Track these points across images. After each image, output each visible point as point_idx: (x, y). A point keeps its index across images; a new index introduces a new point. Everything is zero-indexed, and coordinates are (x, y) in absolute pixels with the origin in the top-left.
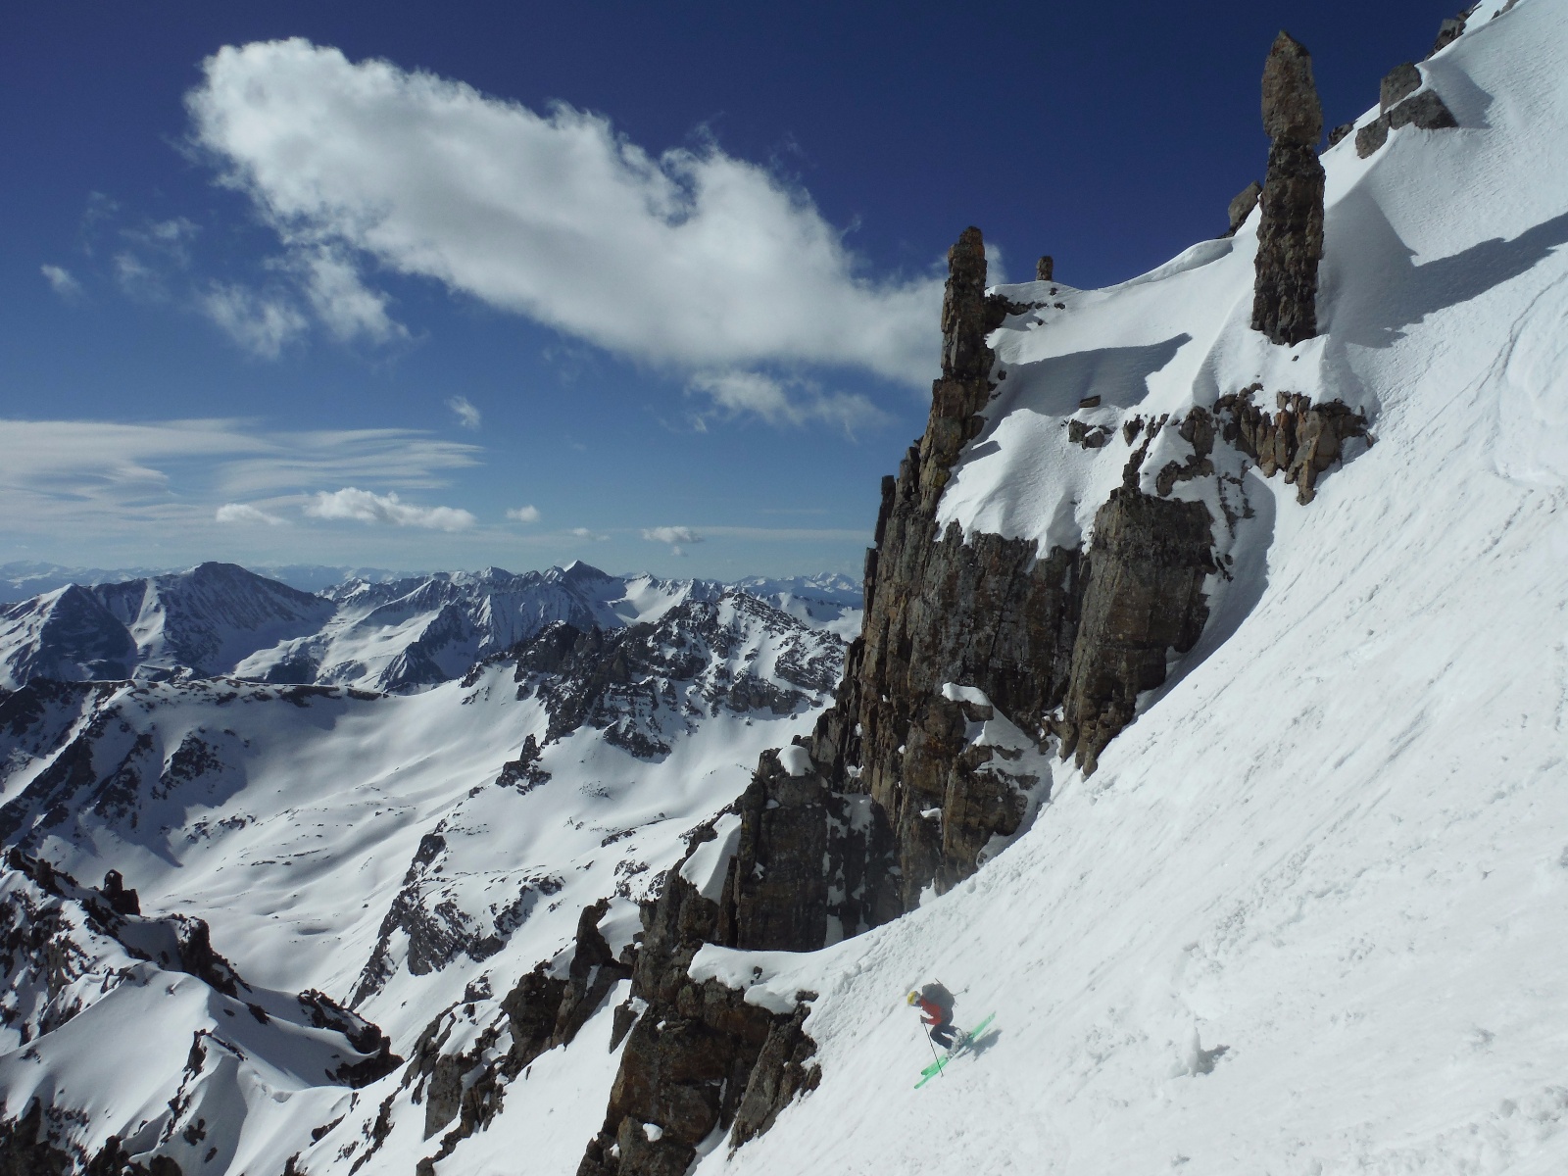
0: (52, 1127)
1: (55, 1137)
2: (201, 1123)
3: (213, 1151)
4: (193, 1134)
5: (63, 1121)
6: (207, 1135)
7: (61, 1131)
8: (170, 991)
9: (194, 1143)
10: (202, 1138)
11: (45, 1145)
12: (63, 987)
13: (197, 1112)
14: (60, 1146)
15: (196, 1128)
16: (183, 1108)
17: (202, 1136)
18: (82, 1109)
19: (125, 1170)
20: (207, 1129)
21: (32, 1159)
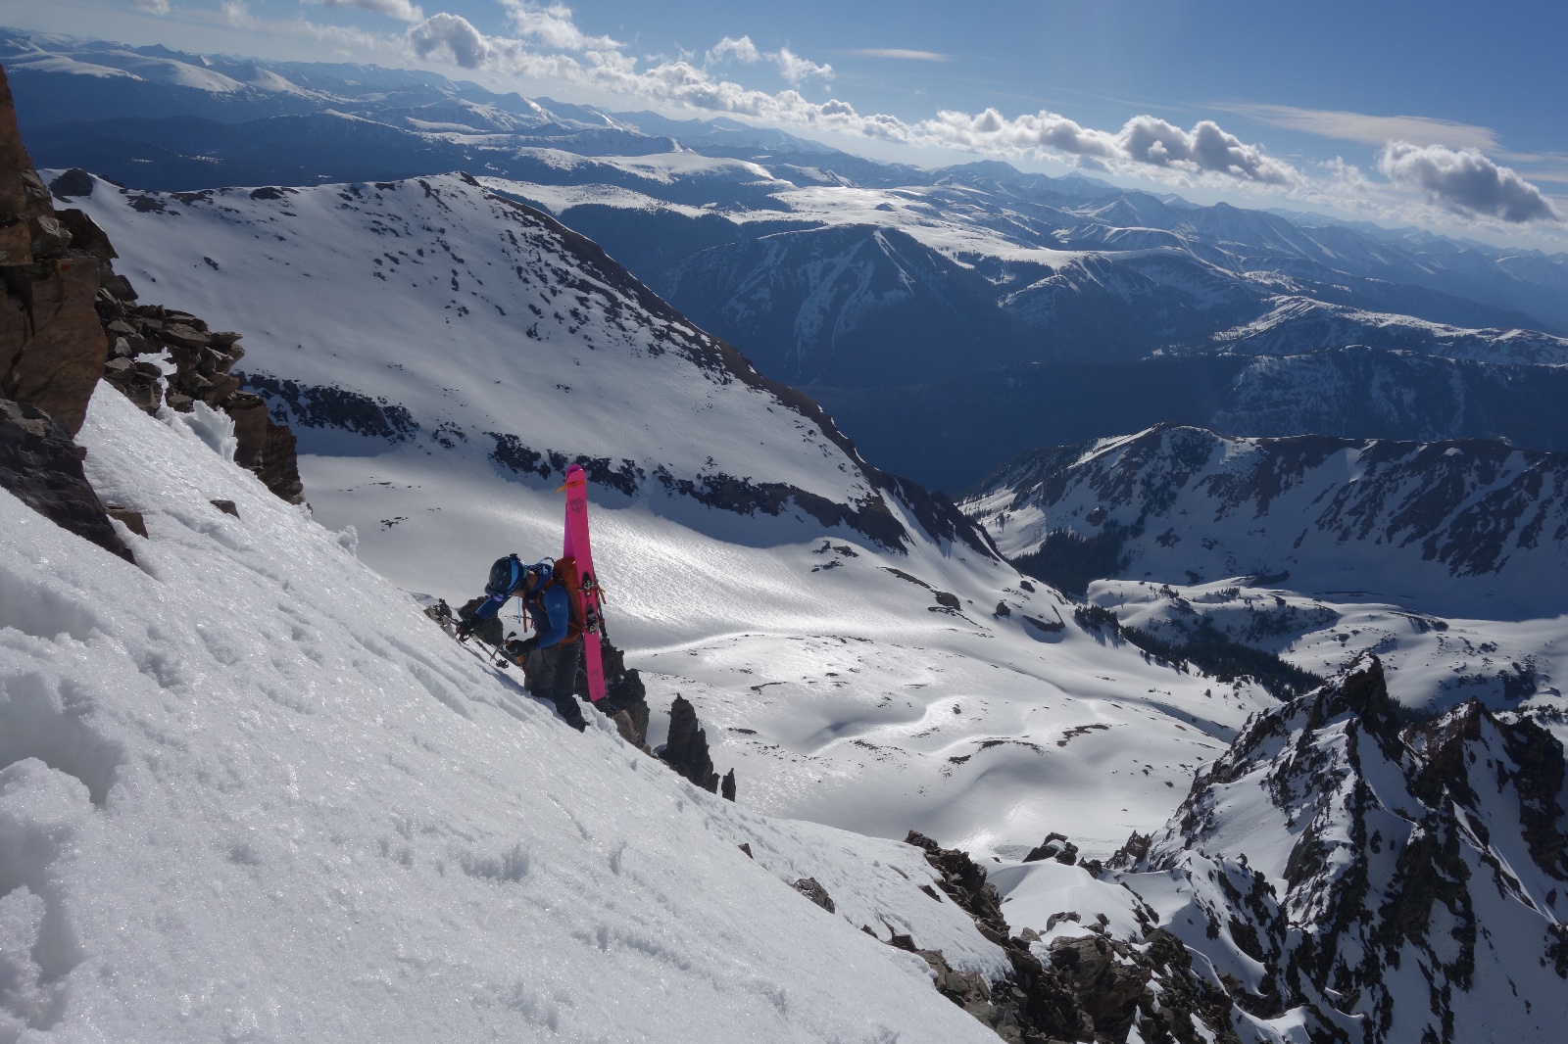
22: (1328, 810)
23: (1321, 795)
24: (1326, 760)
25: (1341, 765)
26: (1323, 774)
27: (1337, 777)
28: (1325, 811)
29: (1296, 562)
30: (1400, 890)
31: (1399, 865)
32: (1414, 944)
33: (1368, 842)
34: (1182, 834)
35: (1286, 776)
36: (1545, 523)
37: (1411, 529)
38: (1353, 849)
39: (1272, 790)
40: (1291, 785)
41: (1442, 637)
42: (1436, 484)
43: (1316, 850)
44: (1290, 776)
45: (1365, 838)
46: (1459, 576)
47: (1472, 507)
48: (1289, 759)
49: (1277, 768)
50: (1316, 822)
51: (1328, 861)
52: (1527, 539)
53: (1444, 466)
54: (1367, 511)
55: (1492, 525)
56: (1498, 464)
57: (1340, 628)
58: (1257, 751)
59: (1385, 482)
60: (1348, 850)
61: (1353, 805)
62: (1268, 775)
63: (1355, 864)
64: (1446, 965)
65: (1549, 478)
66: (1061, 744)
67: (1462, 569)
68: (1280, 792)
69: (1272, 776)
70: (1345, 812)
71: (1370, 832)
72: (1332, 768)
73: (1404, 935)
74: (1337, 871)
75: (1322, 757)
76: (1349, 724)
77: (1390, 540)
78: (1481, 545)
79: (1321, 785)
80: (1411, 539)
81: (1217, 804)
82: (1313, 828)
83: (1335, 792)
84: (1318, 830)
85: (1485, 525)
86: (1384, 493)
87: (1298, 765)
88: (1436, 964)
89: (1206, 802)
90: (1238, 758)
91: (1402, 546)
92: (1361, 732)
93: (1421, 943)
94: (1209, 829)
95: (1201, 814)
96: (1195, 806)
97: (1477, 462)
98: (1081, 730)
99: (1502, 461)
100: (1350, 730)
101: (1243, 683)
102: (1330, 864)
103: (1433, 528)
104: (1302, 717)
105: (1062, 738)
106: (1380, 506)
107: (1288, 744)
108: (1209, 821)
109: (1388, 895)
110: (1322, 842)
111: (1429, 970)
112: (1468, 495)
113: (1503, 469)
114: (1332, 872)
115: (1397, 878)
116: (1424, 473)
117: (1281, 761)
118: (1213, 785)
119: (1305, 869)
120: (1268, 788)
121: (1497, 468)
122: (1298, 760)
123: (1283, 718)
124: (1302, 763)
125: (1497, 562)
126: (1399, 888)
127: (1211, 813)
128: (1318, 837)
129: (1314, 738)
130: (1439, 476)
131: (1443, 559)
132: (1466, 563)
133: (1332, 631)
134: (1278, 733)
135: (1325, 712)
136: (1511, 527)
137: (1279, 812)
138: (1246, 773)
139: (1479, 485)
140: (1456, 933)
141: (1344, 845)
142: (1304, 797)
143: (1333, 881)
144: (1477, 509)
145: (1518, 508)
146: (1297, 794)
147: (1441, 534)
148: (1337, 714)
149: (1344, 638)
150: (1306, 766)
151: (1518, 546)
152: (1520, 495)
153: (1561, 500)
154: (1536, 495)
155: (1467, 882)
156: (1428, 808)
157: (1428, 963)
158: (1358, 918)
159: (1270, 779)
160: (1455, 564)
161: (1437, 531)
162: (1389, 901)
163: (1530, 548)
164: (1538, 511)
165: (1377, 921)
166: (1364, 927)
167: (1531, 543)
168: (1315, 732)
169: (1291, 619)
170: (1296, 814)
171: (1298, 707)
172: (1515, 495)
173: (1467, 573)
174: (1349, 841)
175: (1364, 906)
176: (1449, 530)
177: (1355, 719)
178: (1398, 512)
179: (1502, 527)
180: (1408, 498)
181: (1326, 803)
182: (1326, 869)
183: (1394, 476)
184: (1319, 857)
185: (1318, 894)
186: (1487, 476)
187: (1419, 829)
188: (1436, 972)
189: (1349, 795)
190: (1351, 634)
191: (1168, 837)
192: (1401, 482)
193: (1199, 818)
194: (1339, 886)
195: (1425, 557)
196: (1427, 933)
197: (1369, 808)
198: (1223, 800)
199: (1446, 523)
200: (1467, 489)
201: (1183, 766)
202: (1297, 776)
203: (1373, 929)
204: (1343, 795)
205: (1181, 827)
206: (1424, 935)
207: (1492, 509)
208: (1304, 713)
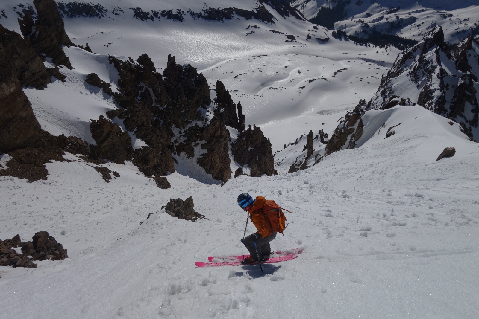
22: (432, 79)
23: (428, 75)
24: (429, 63)
25: (434, 64)
26: (428, 68)
27: (433, 68)
28: (430, 80)
30: (456, 101)
31: (455, 93)
32: (460, 116)
33: (445, 87)
34: (382, 96)
35: (416, 71)
38: (441, 90)
39: (411, 77)
40: (417, 74)
41: (451, 19)
43: (428, 93)
44: (417, 71)
45: (444, 86)
48: (416, 65)
49: (412, 69)
50: (428, 84)
51: (433, 95)
57: (417, 23)
58: (404, 65)
60: (439, 91)
61: (440, 76)
62: (409, 72)
63: (442, 95)
64: (470, 121)
66: (333, 77)
68: (414, 77)
69: (411, 72)
70: (437, 79)
71: (445, 84)
72: (431, 65)
73: (457, 114)
74: (437, 98)
75: (428, 62)
76: (436, 50)
79: (428, 72)
81: (393, 84)
82: (427, 86)
83: (433, 73)
84: (428, 86)
87: (419, 67)
88: (467, 121)
89: (389, 85)
90: (398, 69)
92: (440, 52)
93: (462, 116)
94: (391, 93)
95: (387, 89)
96: (385, 87)
98: (339, 71)
100: (437, 52)
101: (388, 47)
102: (434, 96)
104: (419, 51)
105: (334, 75)
107: (415, 61)
108: (391, 90)
109: (452, 103)
110: (431, 90)
111: (465, 123)
114: (435, 99)
115: (454, 97)
117: (414, 66)
118: (391, 79)
119: (425, 99)
120: (409, 76)
122: (419, 65)
123: (412, 52)
124: (421, 66)
126: (455, 100)
127: (391, 88)
128: (429, 89)
129: (424, 57)
133: (415, 24)
134: (411, 58)
135: (427, 47)
137: (414, 83)
138: (401, 73)
140: (473, 111)
141: (438, 89)
142: (422, 77)
143: (435, 101)
146: (420, 76)
148: (431, 47)
149: (419, 26)
150: (422, 66)
155: (476, 94)
156: (463, 73)
157: (464, 121)
158: (443, 112)
159: (410, 73)
162: (452, 104)
165: (449, 111)
166: (445, 114)
168: (424, 55)
169: (401, 23)
170: (420, 83)
171: (417, 48)
174: (439, 88)
175: (444, 107)
177: (438, 48)
181: (431, 77)
182: (433, 98)
184: (430, 95)
185: (431, 106)
187: (461, 80)
188: (467, 123)
189: (438, 73)
190: (421, 24)
191: (377, 98)
193: (387, 90)
194: (437, 103)
196: (464, 112)
197: (445, 76)
198: (394, 83)
201: (372, 76)
202: (419, 70)
203: (448, 114)
204: (436, 74)
205: (381, 94)
206: (463, 113)
208: (420, 49)
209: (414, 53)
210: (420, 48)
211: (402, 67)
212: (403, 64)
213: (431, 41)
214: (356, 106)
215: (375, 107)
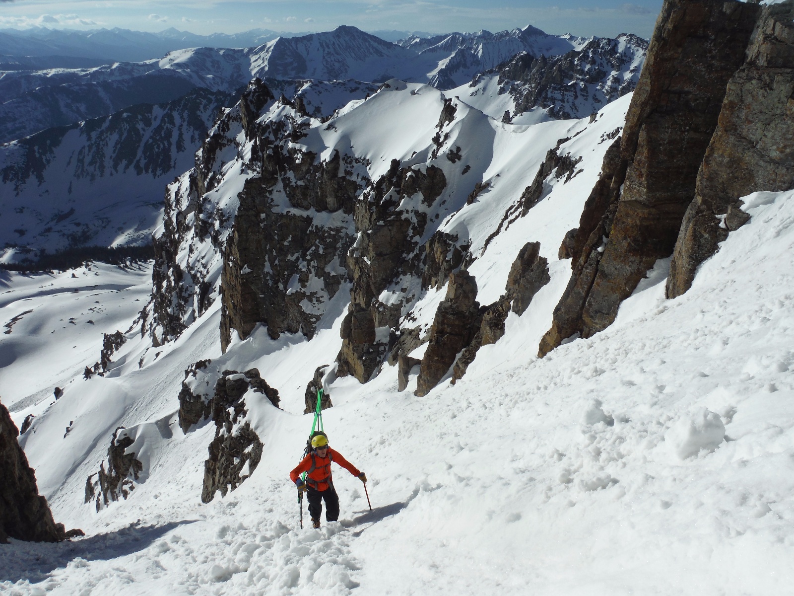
0: (347, 167)
1: (349, 173)
2: (459, 149)
3: (468, 167)
4: (454, 156)
5: (354, 164)
6: (463, 157)
7: (353, 169)
8: (413, 93)
9: (454, 162)
10: (459, 159)
11: (344, 178)
12: (337, 111)
13: (455, 141)
14: (354, 178)
15: (455, 152)
16: (443, 141)
17: (459, 158)
18: (365, 156)
19: (409, 174)
20: (463, 153)
21: (336, 186)
24: (285, 125)
25: (299, 121)
29: (74, 201)
35: (260, 154)
36: (184, 137)
37: (124, 162)
42: (125, 134)
46: (158, 177)
47: (148, 141)
49: (248, 157)
52: (180, 147)
53: (125, 123)
54: (98, 161)
55: (162, 146)
56: (149, 115)
59: (99, 142)
62: (243, 164)
65: (175, 114)
66: (8, 332)
67: (158, 172)
69: (248, 162)
72: (294, 126)
75: (279, 125)
77: (117, 172)
78: (161, 157)
80: (127, 167)
81: (217, 203)
85: (158, 147)
86: (102, 148)
91: (124, 172)
94: (225, 220)
95: (209, 218)
97: (140, 117)
98: (15, 319)
99: (150, 112)
100: (285, 103)
103: (135, 157)
105: (6, 329)
106: (103, 155)
112: (143, 135)
113: (153, 117)
116: (117, 131)
121: (150, 117)
123: (222, 133)
124: (268, 137)
125: (172, 163)
130: (125, 130)
131: (147, 172)
132: (158, 169)
134: (224, 145)
136: (170, 144)
138: (219, 182)
139: (146, 128)
144: (151, 141)
145: (169, 134)
147: (140, 159)
150: (272, 138)
151: (178, 152)
152: (167, 127)
153: (185, 124)
154: (174, 125)
159: (247, 165)
160: (154, 171)
161: (137, 158)
163: (183, 151)
164: (178, 132)
167: (183, 149)
169: (88, 231)
172: (165, 127)
173: (161, 174)
176: (143, 156)
178: (114, 155)
179: (166, 145)
180: (115, 146)
183: (103, 138)
186: (148, 123)
192: (107, 139)
195: (138, 174)
199: (140, 153)
200: (142, 132)
207: (158, 138)
208: (236, 122)
209: (228, 134)
210: (237, 118)
211: (213, 169)
212: (212, 165)
213: (256, 94)
214: (102, 351)
215: (202, 269)
